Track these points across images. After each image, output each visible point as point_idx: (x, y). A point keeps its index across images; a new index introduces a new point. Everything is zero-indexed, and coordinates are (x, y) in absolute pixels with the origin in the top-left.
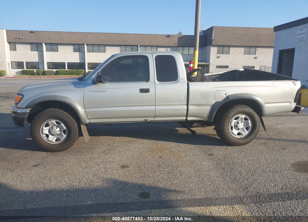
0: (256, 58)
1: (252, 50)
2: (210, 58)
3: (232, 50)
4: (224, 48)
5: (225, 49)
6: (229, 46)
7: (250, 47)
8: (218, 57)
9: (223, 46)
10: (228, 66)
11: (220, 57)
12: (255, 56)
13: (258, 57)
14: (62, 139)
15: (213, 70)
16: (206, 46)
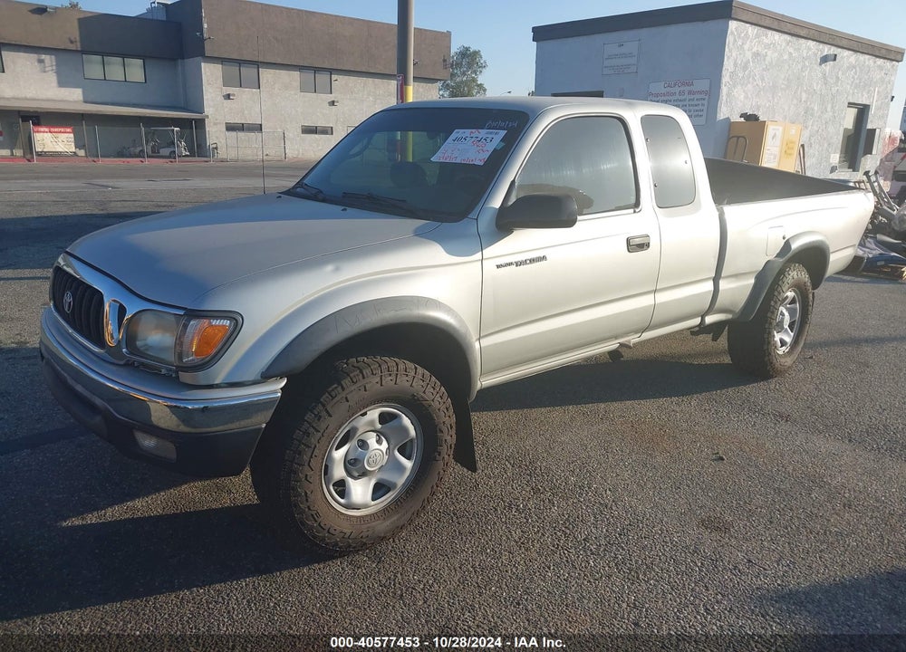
0: (333, 103)
1: (322, 78)
2: (205, 97)
3: (267, 75)
4: (244, 67)
5: (248, 72)
6: (258, 64)
7: (316, 70)
8: (228, 97)
9: (241, 63)
10: (261, 125)
11: (234, 95)
12: (331, 97)
13: (337, 102)
14: (401, 481)
15: (217, 138)
16: (183, 59)
